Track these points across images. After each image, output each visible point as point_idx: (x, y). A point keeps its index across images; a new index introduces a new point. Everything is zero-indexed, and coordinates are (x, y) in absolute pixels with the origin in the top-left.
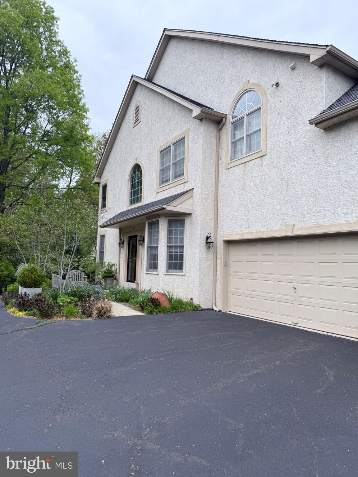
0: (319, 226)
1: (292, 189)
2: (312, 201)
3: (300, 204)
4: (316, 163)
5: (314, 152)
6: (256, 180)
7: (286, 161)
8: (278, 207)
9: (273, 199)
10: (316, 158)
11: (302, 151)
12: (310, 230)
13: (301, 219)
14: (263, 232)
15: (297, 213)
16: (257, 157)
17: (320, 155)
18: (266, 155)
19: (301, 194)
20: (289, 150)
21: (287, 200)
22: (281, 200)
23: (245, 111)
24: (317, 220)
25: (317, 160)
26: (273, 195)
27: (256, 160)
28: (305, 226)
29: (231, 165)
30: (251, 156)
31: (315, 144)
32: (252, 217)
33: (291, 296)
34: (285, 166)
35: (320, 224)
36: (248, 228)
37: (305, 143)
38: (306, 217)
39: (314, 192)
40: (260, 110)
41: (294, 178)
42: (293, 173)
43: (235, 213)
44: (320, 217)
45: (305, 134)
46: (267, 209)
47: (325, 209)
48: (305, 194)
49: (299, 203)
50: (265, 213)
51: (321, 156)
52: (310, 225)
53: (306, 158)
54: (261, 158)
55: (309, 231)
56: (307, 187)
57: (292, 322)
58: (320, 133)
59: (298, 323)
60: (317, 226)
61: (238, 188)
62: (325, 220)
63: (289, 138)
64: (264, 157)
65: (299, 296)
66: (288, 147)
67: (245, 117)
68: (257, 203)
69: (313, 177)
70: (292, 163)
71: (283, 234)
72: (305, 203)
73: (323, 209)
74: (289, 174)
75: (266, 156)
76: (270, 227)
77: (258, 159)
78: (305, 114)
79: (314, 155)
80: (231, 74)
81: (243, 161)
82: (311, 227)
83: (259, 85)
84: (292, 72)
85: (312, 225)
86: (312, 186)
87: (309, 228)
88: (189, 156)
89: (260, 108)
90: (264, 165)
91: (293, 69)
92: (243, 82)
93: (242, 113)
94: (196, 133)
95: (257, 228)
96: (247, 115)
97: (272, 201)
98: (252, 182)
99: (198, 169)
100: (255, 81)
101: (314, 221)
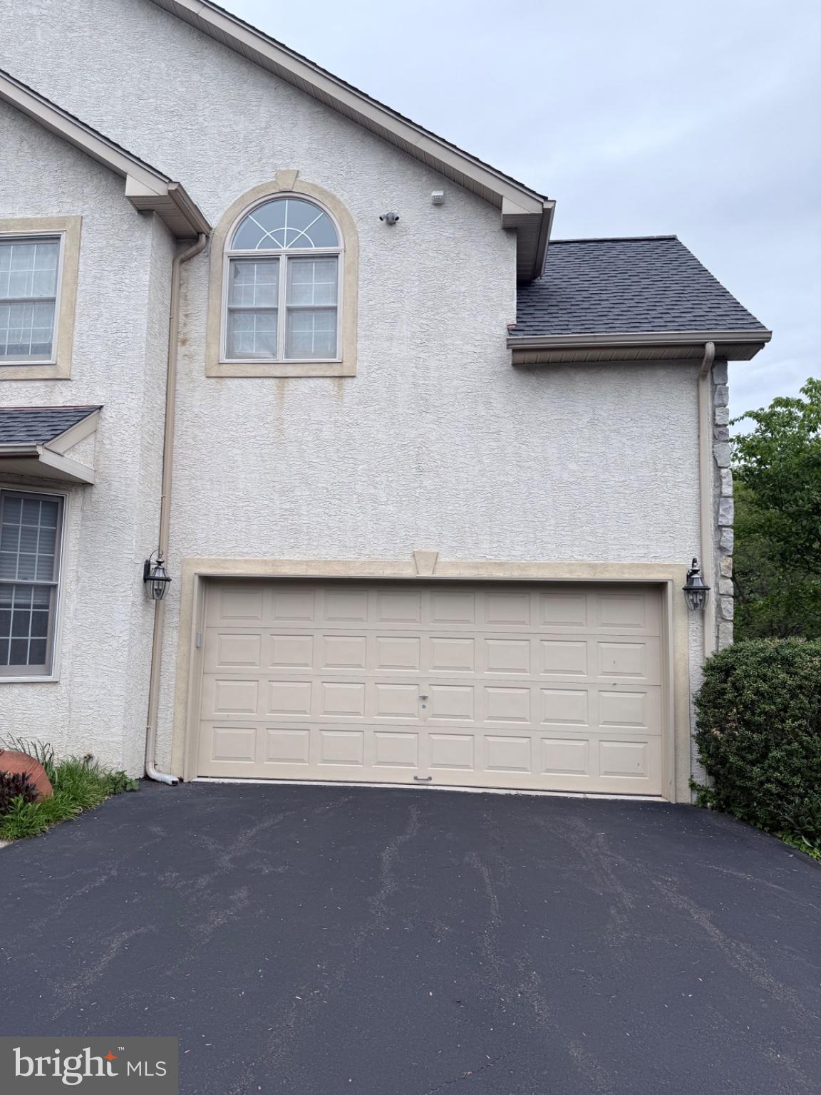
0: (501, 564)
1: (432, 474)
2: (484, 509)
3: (450, 510)
4: (493, 430)
5: (488, 404)
6: (320, 430)
7: (413, 406)
8: (391, 507)
9: (376, 488)
10: (492, 418)
11: (459, 396)
12: (480, 570)
13: (454, 544)
14: (345, 563)
15: (444, 528)
16: (327, 374)
17: (503, 415)
18: (354, 377)
19: (456, 490)
20: (423, 384)
21: (417, 495)
22: (401, 493)
23: (283, 246)
24: (495, 549)
25: (496, 424)
26: (378, 479)
27: (321, 380)
28: (464, 561)
29: (225, 370)
30: (307, 367)
31: (492, 389)
32: (306, 522)
33: (412, 715)
34: (413, 416)
35: (503, 559)
36: (293, 548)
37: (465, 379)
38: (468, 541)
39: (487, 489)
40: (333, 260)
41: (436, 451)
42: (433, 438)
43: (245, 504)
44: (502, 544)
45: (465, 361)
46: (359, 508)
47: (514, 529)
48: (464, 490)
49: (449, 508)
50: (349, 516)
51: (504, 417)
52: (479, 560)
53: (467, 413)
54: (337, 379)
55: (477, 572)
56: (471, 475)
57: (416, 778)
58: (503, 369)
59: (430, 779)
60: (496, 563)
61: (257, 438)
62: (514, 553)
63: (422, 355)
64: (349, 380)
65: (434, 716)
66: (420, 377)
67: (283, 259)
68: (327, 489)
69: (485, 457)
70: (431, 416)
71: (408, 573)
72: (464, 509)
73: (508, 528)
74: (423, 438)
75: (355, 381)
76: (367, 552)
77: (328, 381)
78: (466, 317)
79: (489, 411)
80: (230, 126)
81: (278, 371)
82: (481, 563)
83: (333, 197)
84: (434, 210)
85: (484, 560)
86: (483, 476)
87: (476, 566)
88: (79, 300)
89: (336, 256)
90: (346, 400)
91: (438, 203)
92: (275, 166)
93: (268, 243)
94: (118, 243)
95: (324, 552)
96: (290, 258)
97: (373, 491)
98: (306, 433)
99: (129, 354)
100: (317, 182)
101: (488, 551)
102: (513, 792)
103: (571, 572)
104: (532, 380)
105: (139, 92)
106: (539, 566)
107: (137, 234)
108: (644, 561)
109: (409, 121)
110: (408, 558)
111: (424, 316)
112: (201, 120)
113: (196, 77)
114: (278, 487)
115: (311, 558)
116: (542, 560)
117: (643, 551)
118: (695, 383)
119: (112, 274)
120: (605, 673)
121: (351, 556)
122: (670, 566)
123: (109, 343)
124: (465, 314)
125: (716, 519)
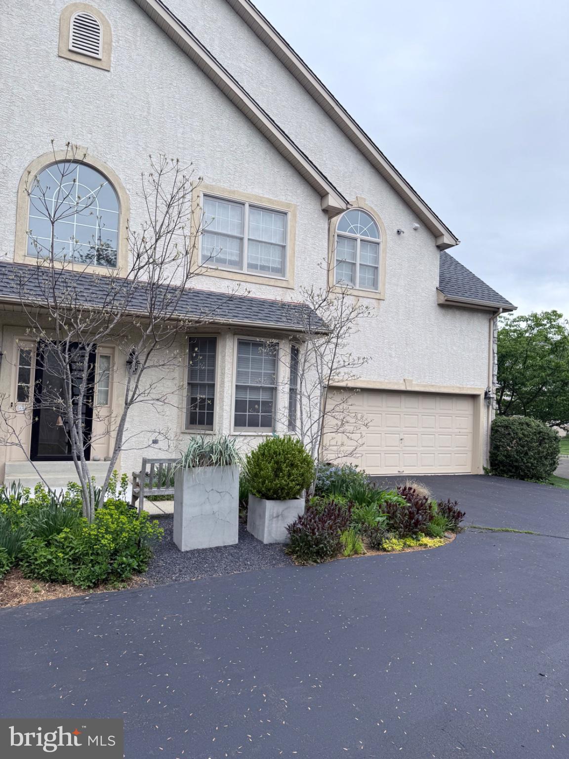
1: (410, 346)
3: (416, 362)
5: (429, 319)
7: (405, 316)
8: (396, 360)
9: (391, 350)
10: (431, 325)
11: (420, 314)
13: (417, 377)
14: (381, 383)
15: (414, 370)
16: (374, 297)
17: (434, 324)
18: (384, 300)
19: (418, 354)
20: (408, 307)
21: (405, 355)
23: (358, 234)
24: (430, 379)
25: (432, 328)
26: (392, 347)
27: (372, 300)
28: (421, 383)
30: (367, 293)
34: (404, 321)
35: (433, 384)
37: (422, 307)
38: (422, 375)
41: (412, 336)
42: (411, 331)
44: (432, 377)
45: (423, 299)
47: (436, 371)
48: (421, 354)
53: (422, 322)
54: (378, 300)
57: (399, 472)
59: (403, 471)
62: (436, 381)
63: (408, 295)
64: (382, 301)
65: (405, 446)
66: (407, 304)
67: (359, 241)
69: (428, 341)
70: (410, 321)
71: (402, 388)
72: (421, 362)
74: (408, 330)
75: (385, 302)
76: (388, 378)
77: (374, 300)
79: (429, 322)
81: (356, 293)
83: (378, 215)
84: (414, 231)
85: (427, 384)
86: (427, 349)
87: (425, 386)
88: (296, 249)
89: (378, 244)
90: (381, 310)
91: (415, 229)
92: (356, 193)
93: (351, 231)
94: (313, 224)
95: (372, 377)
96: (361, 240)
97: (390, 352)
98: (366, 323)
99: (319, 281)
100: (372, 206)
101: (428, 380)
102: (433, 475)
103: (453, 390)
104: (443, 311)
105: (296, 134)
106: (444, 387)
107: (321, 221)
108: (473, 387)
109: (416, 192)
110: (402, 381)
111: (409, 277)
112: (325, 159)
113: (322, 135)
114: (355, 346)
115: (368, 380)
116: (445, 385)
117: (472, 383)
118: (489, 320)
119: (310, 238)
120: (457, 428)
121: (382, 380)
122: (480, 389)
123: (310, 274)
124: (422, 280)
125: (493, 373)
